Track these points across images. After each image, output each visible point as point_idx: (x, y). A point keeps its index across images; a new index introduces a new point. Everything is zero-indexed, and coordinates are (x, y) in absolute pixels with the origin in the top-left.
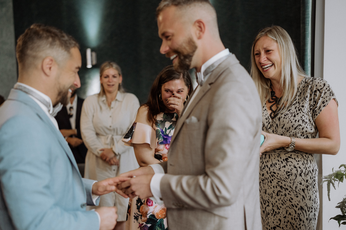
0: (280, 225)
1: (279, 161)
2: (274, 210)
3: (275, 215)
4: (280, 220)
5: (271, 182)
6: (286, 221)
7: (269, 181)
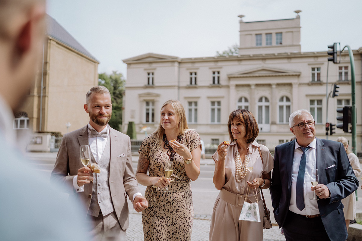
0: (176, 231)
1: (178, 189)
2: (173, 222)
3: (173, 225)
4: (177, 228)
5: (173, 204)
6: (181, 228)
7: (171, 203)
